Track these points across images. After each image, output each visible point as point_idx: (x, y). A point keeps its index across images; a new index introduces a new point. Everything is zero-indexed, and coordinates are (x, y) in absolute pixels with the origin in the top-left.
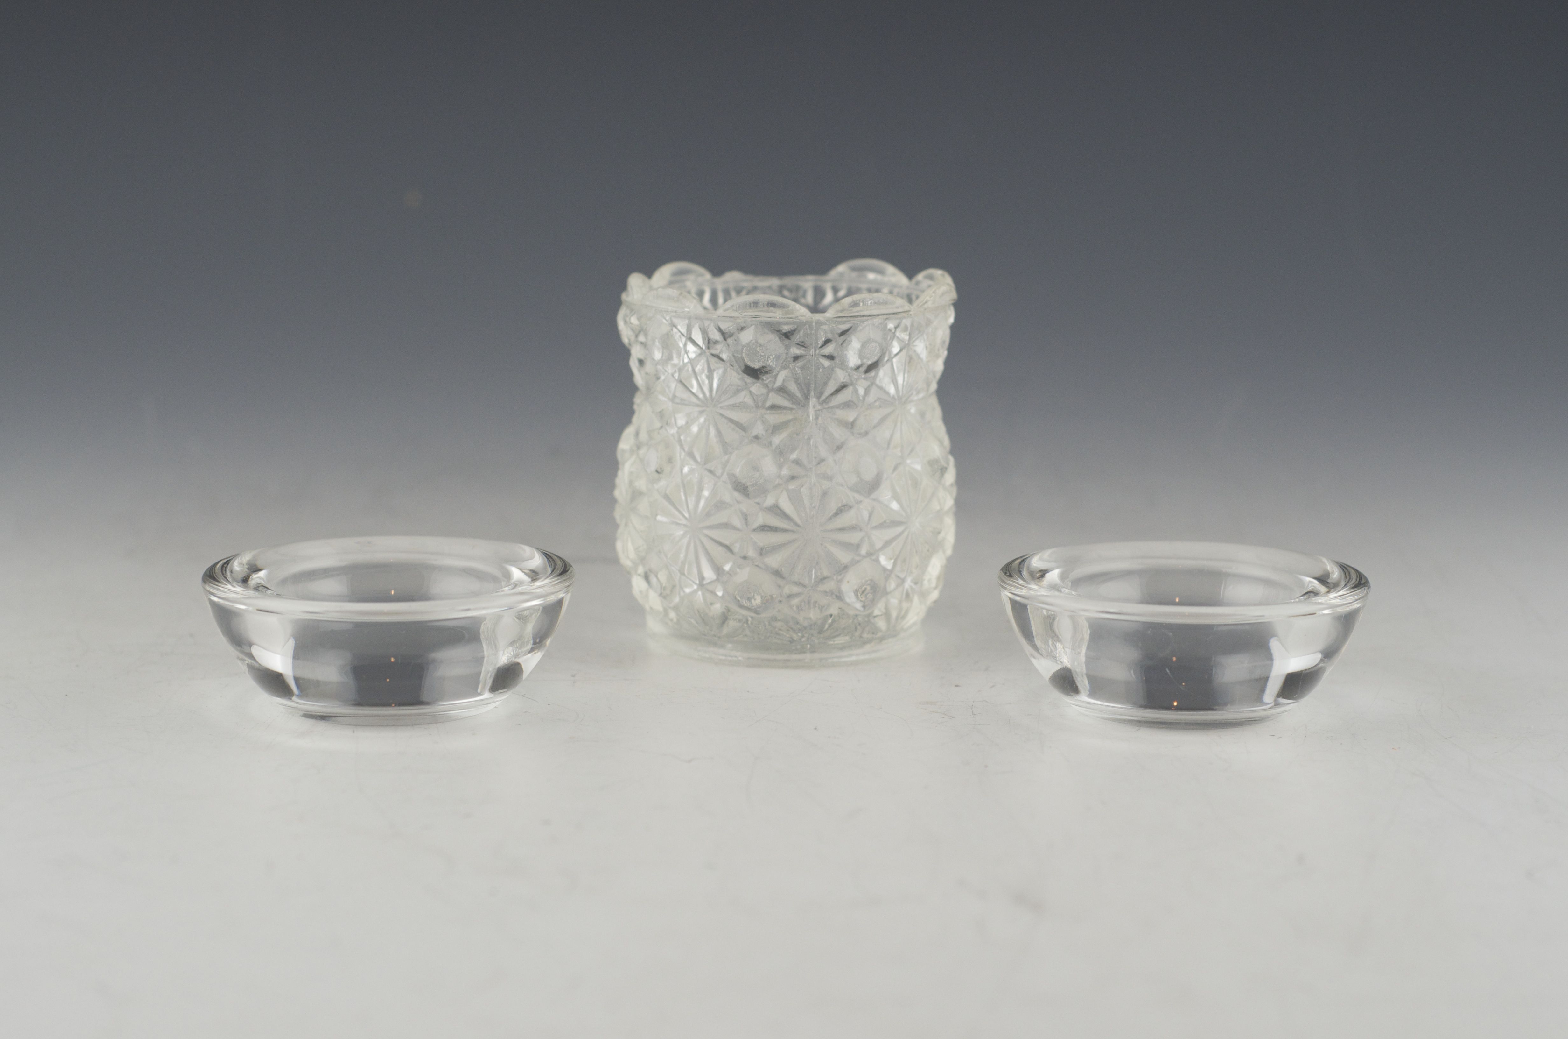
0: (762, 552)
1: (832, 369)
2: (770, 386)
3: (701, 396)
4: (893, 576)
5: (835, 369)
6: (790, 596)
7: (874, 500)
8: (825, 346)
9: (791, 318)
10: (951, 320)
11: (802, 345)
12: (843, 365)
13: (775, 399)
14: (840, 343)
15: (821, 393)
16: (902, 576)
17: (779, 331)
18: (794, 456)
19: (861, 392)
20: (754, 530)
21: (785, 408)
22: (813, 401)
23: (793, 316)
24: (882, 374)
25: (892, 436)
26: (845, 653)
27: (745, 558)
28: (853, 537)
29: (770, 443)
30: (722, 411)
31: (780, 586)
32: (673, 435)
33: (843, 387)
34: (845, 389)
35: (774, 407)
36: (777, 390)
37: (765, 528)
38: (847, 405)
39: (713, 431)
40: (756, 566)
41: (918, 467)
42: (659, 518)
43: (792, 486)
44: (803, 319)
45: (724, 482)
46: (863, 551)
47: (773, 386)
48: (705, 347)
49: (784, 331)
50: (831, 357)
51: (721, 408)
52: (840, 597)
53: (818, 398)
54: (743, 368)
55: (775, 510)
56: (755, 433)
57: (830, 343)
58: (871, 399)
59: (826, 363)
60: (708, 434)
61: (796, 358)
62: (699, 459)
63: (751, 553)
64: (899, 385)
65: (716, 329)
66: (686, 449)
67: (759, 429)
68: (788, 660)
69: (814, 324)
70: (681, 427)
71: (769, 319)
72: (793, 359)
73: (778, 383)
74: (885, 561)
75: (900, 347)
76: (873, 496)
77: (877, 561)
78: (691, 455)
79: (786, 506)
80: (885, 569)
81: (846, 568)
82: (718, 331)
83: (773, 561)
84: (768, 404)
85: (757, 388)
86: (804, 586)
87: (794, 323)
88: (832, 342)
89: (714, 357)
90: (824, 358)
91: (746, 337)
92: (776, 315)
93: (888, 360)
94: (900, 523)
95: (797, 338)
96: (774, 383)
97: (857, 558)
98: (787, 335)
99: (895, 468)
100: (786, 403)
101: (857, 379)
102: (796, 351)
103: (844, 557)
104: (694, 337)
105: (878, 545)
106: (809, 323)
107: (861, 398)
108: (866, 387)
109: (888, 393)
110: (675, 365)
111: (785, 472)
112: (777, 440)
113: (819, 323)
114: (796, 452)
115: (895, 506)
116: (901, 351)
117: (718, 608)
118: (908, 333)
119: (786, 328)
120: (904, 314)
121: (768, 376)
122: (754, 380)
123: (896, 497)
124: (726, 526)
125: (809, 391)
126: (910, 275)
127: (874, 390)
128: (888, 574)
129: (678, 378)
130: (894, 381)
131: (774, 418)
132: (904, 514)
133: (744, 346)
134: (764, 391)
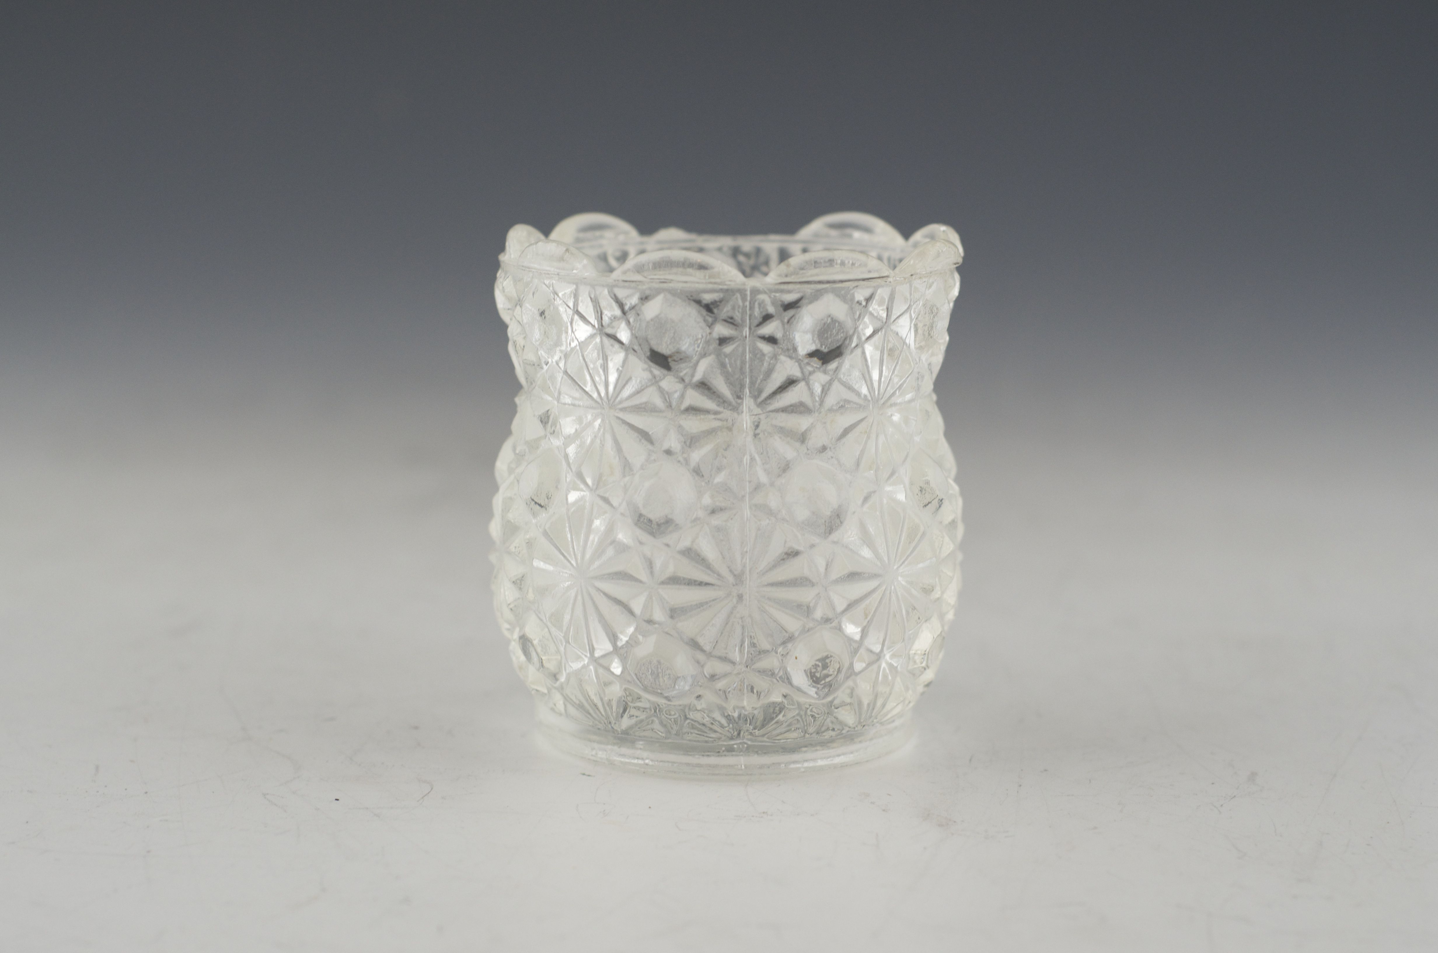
0: (674, 613)
1: (775, 357)
2: (687, 380)
3: (595, 395)
4: (862, 651)
5: (778, 357)
6: (713, 677)
7: (834, 542)
8: (764, 324)
9: (715, 283)
10: (956, 292)
11: (730, 321)
12: (792, 351)
13: (694, 398)
14: (786, 320)
15: (760, 391)
16: (877, 648)
17: (698, 302)
18: (719, 479)
19: (818, 389)
20: (663, 583)
21: (707, 412)
22: (748, 402)
23: (718, 280)
24: (847, 363)
25: (862, 452)
26: (795, 757)
27: (650, 622)
28: (805, 595)
29: (687, 461)
30: (621, 415)
31: (698, 662)
32: (558, 448)
33: (790, 383)
34: (792, 385)
35: (693, 410)
36: (697, 386)
37: (674, 580)
38: (798, 409)
39: (609, 443)
40: (667, 633)
41: (901, 497)
42: (536, 563)
43: (716, 521)
44: (733, 285)
45: (622, 514)
46: (818, 614)
47: (691, 380)
48: (598, 324)
49: (705, 302)
50: (771, 340)
51: (622, 410)
52: (787, 680)
53: (755, 397)
54: (648, 354)
55: (691, 554)
56: (666, 446)
57: (770, 320)
58: (831, 400)
59: (766, 348)
60: (602, 445)
61: (723, 341)
62: (589, 481)
63: (659, 615)
64: (874, 382)
65: (612, 298)
66: (574, 469)
67: (673, 442)
68: (715, 766)
69: (748, 293)
70: (569, 436)
71: (685, 285)
72: (718, 342)
73: (698, 376)
74: (852, 630)
75: (873, 328)
76: (834, 536)
77: (840, 629)
78: (580, 476)
79: (708, 549)
80: (849, 640)
81: (791, 638)
82: (614, 301)
83: (689, 626)
84: (683, 407)
85: (669, 382)
86: (733, 663)
87: (721, 290)
88: (774, 319)
89: (610, 339)
90: (762, 341)
91: (652, 309)
92: (695, 280)
93: (857, 346)
94: (875, 576)
95: (726, 311)
96: (693, 376)
97: (811, 625)
98: (709, 308)
99: (866, 499)
100: (709, 404)
101: (811, 373)
102: (721, 330)
103: (792, 624)
104: (581, 309)
105: (840, 606)
106: (742, 292)
107: (817, 399)
108: (824, 383)
109: (858, 394)
110: (561, 351)
111: (707, 500)
112: (696, 456)
113: (755, 292)
114: (723, 473)
115: (866, 553)
116: (875, 332)
117: (616, 691)
118: (885, 307)
119: (707, 298)
120: (879, 280)
121: (683, 365)
122: (665, 372)
123: (867, 540)
124: (623, 576)
125: (742, 386)
126: (907, 234)
127: (836, 386)
128: (855, 647)
129: (564, 369)
130: (866, 377)
131: (694, 425)
132: (879, 564)
133: (648, 322)
134: (680, 386)
